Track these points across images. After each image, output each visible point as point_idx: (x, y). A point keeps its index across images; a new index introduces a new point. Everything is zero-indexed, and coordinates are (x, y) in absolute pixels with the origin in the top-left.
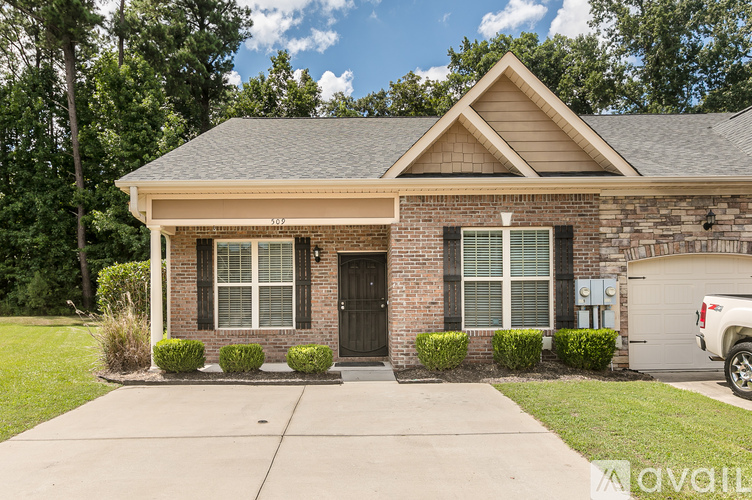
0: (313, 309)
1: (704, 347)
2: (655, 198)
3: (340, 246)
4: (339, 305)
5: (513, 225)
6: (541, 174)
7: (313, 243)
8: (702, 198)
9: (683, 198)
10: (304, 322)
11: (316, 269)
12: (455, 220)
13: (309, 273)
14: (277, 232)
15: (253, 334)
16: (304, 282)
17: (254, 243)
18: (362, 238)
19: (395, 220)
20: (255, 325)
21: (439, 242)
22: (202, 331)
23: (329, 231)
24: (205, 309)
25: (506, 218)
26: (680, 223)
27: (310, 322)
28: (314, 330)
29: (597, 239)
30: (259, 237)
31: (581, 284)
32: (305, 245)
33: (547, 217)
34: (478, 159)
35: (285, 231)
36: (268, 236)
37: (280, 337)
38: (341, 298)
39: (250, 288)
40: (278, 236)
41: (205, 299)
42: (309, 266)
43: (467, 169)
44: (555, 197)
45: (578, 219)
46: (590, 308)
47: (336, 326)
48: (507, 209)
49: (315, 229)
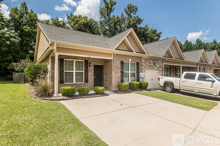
0: (89, 78)
1: (159, 84)
2: (148, 59)
3: (94, 63)
4: (94, 77)
5: (131, 62)
6: (136, 52)
7: (89, 62)
8: (153, 59)
9: (151, 59)
10: (86, 81)
11: (89, 68)
12: (123, 60)
13: (88, 69)
14: (80, 58)
15: (74, 85)
16: (87, 71)
17: (75, 60)
18: (99, 62)
19: (112, 58)
20: (74, 82)
21: (120, 64)
22: (61, 84)
23: (92, 59)
24: (62, 78)
25: (130, 60)
26: (151, 63)
27: (88, 81)
28: (89, 83)
29: (142, 65)
30: (76, 59)
31: (141, 73)
32: (87, 62)
33: (136, 60)
34: (126, 48)
35: (82, 58)
36: (78, 59)
37: (81, 85)
38: (94, 75)
39: (73, 72)
40: (81, 59)
41: (62, 75)
42: (88, 68)
43: (124, 49)
44: (137, 57)
45: (140, 61)
46: (141, 78)
47: (93, 82)
48: (130, 58)
49: (89, 58)
